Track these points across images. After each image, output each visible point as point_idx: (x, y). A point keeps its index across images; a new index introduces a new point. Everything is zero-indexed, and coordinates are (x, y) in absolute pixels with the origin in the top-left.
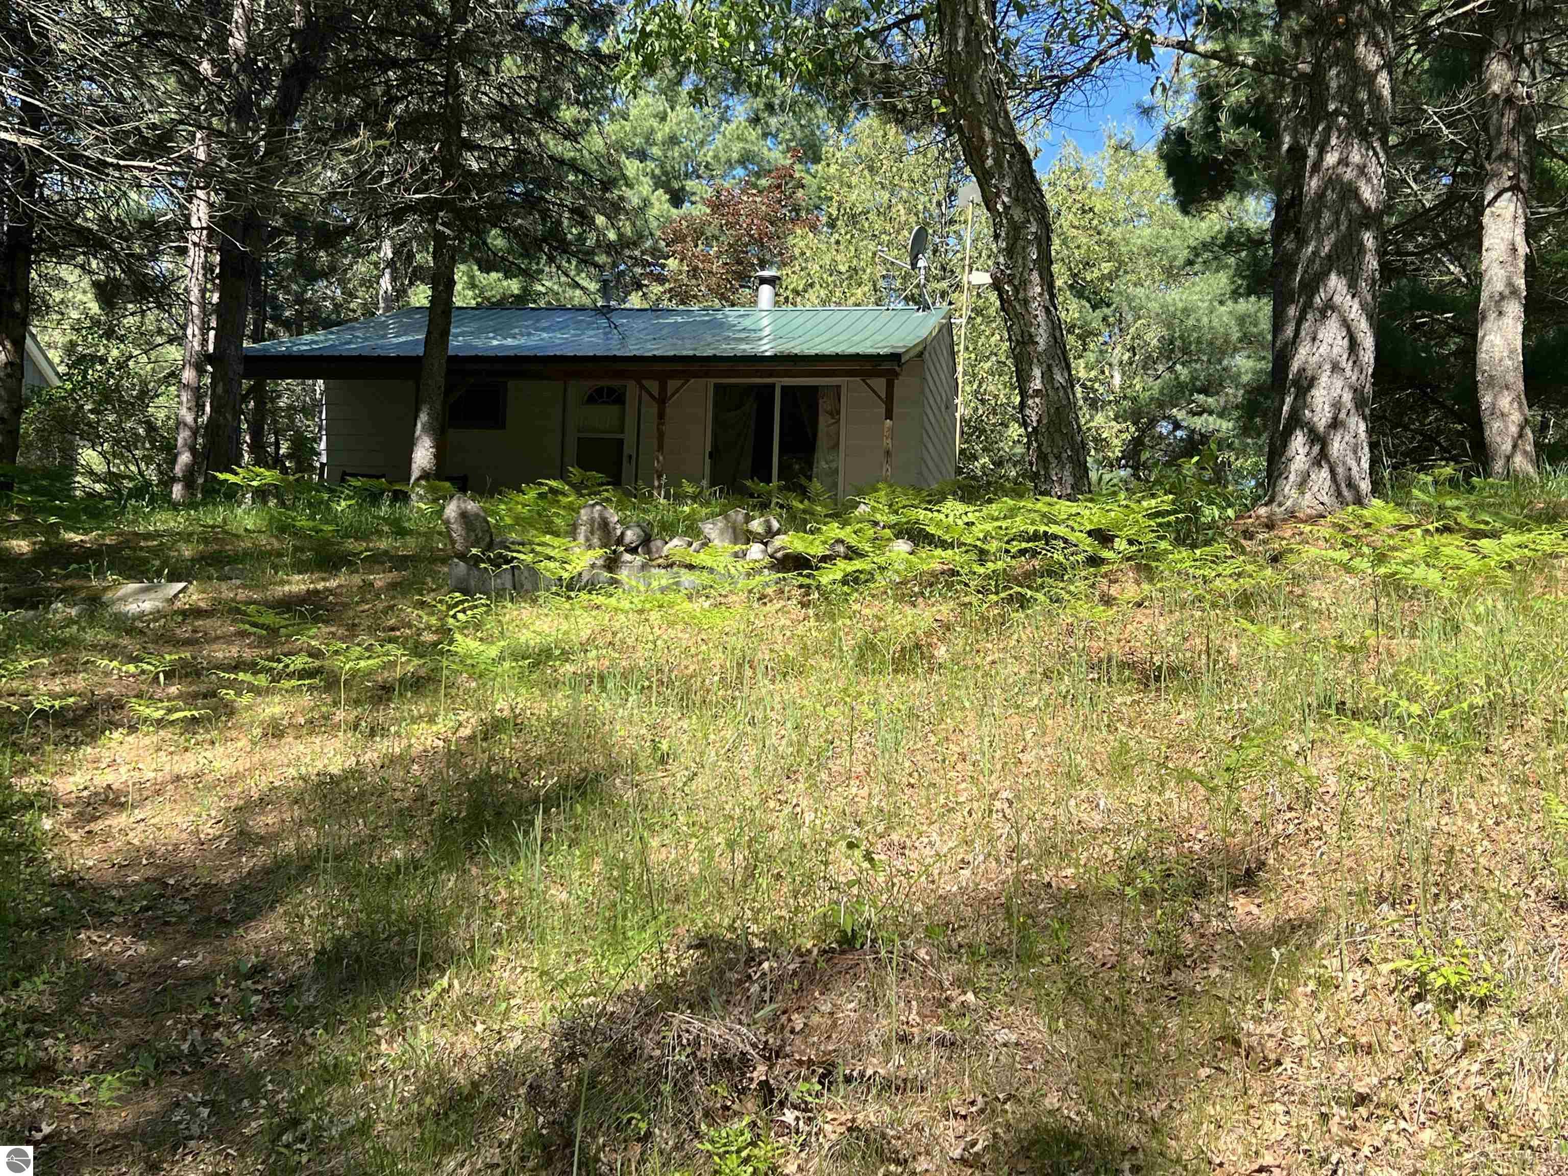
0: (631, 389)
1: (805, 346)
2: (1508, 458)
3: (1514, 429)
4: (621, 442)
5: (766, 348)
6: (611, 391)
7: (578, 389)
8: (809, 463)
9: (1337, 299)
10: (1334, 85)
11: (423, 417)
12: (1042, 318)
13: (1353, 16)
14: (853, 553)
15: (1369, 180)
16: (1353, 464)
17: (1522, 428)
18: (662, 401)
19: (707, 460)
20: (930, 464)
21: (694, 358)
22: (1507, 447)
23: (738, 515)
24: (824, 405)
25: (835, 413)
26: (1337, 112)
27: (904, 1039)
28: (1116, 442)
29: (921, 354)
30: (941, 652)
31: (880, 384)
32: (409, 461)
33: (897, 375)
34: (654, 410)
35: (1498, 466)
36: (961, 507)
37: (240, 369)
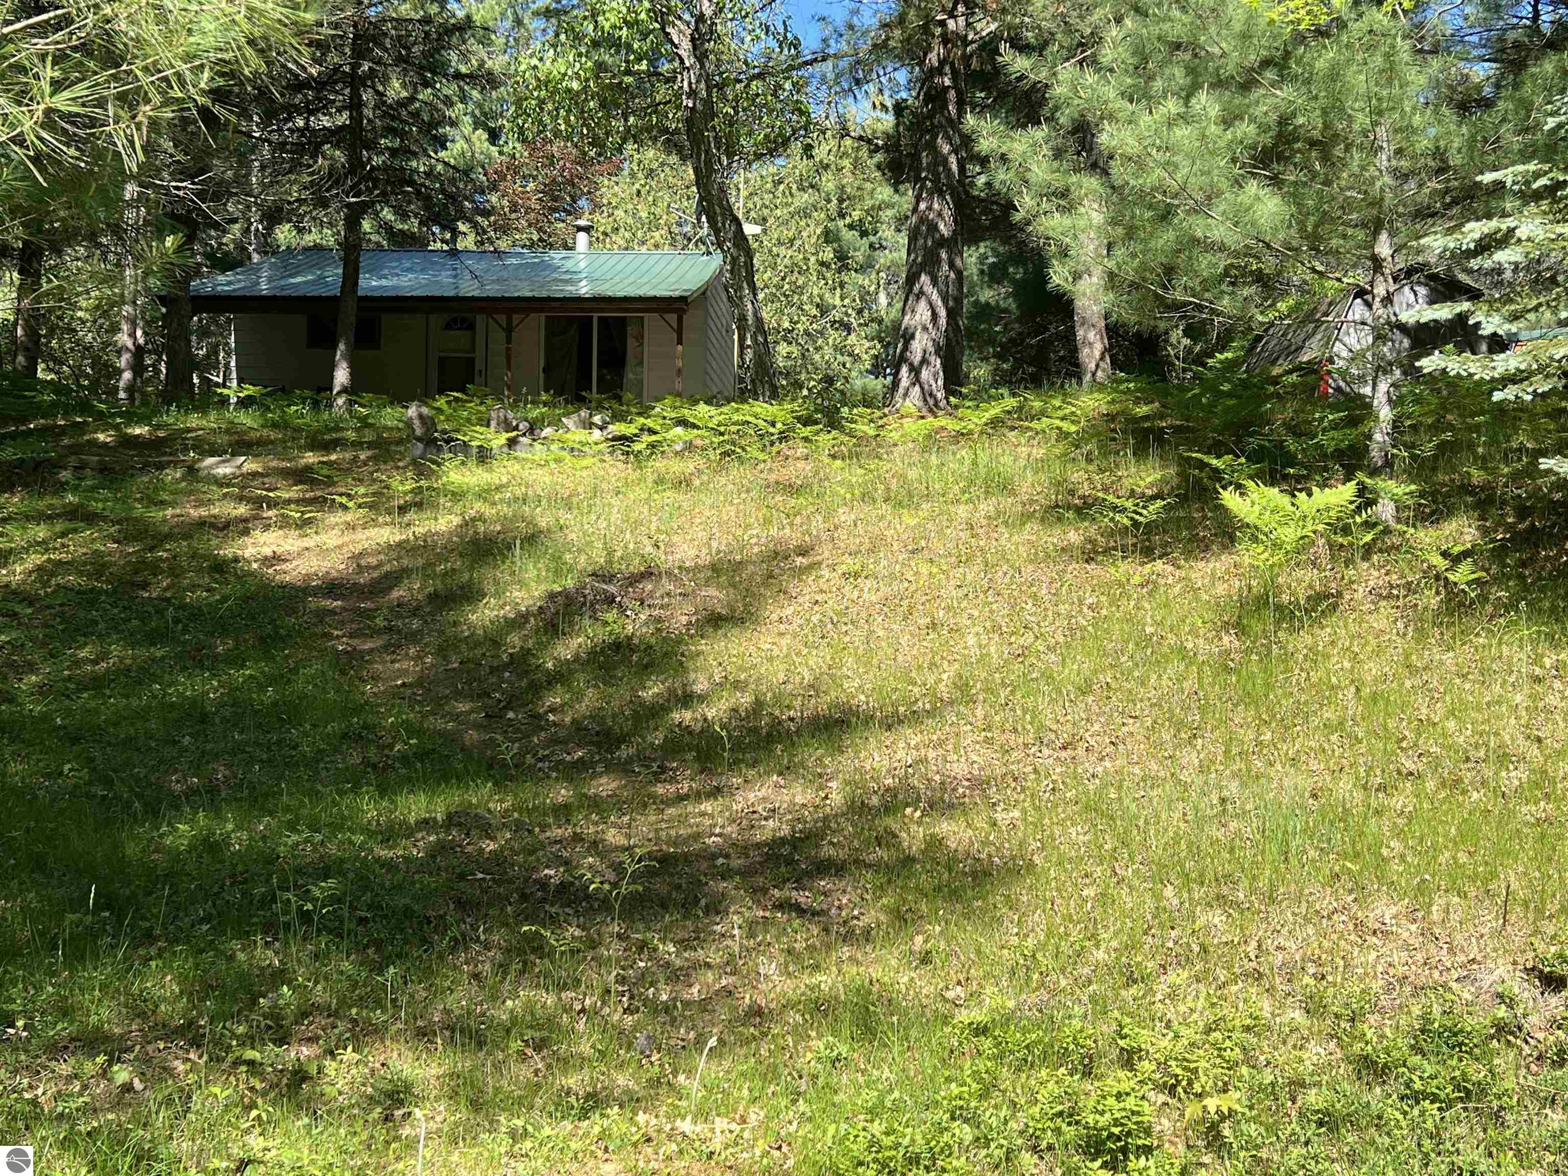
0: (480, 321)
1: (617, 288)
2: (1094, 374)
3: (1097, 354)
4: (473, 360)
5: (584, 289)
6: (463, 320)
7: (437, 320)
8: (621, 376)
9: (925, 289)
10: (924, 161)
11: (342, 346)
12: (750, 306)
13: (936, 121)
14: (652, 432)
15: (943, 219)
16: (932, 382)
17: (1103, 354)
18: (509, 330)
19: (542, 375)
20: (714, 376)
21: (533, 299)
22: (1092, 366)
23: (584, 413)
24: (631, 330)
25: (640, 338)
26: (926, 178)
27: (668, 594)
28: (865, 357)
29: (704, 293)
30: (697, 482)
31: (673, 318)
32: (332, 378)
33: (684, 311)
34: (503, 335)
35: (1088, 378)
36: (707, 408)
37: (189, 308)
